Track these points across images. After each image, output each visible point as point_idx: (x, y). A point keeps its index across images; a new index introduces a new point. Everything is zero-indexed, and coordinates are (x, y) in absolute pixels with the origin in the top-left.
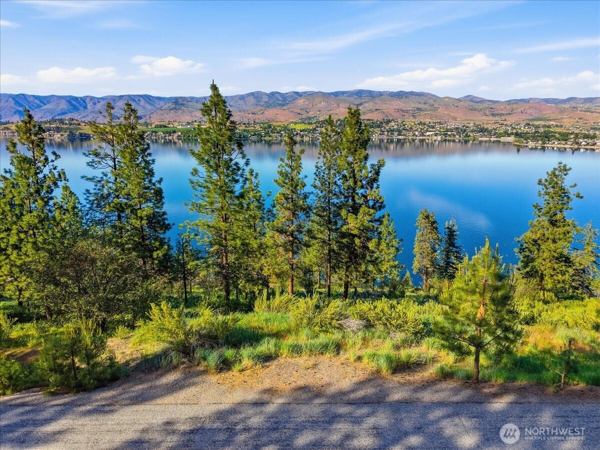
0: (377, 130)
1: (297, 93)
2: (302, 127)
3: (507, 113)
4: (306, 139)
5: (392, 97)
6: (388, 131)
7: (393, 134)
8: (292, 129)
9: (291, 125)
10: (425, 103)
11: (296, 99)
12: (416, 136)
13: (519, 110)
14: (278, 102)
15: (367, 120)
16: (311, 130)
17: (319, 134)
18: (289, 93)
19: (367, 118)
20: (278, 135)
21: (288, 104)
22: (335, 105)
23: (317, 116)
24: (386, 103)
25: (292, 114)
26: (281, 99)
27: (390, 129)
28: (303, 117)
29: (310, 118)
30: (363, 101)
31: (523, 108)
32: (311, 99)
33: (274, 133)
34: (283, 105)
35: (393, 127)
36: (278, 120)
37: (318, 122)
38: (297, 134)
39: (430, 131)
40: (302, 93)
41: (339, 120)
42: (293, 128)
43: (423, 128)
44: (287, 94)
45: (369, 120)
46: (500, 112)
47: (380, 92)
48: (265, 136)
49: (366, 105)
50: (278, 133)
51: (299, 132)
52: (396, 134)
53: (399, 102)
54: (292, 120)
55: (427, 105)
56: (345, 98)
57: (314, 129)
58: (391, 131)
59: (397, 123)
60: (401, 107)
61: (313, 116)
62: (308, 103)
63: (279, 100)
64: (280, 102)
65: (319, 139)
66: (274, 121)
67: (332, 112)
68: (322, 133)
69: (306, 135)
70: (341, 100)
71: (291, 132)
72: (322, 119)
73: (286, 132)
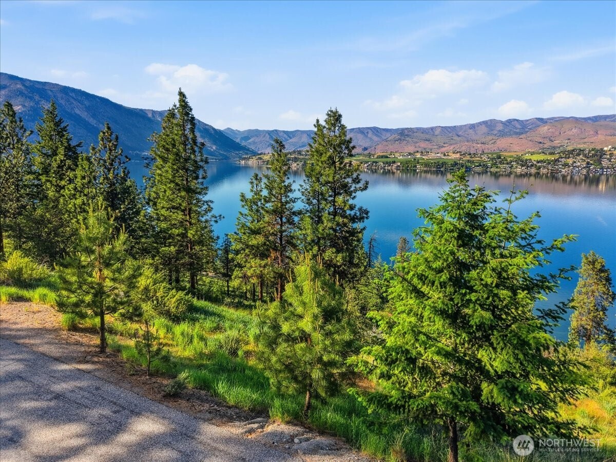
1: (540, 120)
2: (541, 157)
4: (543, 171)
8: (527, 160)
9: (527, 155)
11: (539, 126)
14: (515, 130)
16: (552, 161)
17: (563, 165)
20: (507, 166)
21: (527, 132)
22: (592, 132)
23: (564, 145)
25: (531, 143)
26: (520, 127)
28: (545, 146)
29: (554, 148)
32: (559, 126)
33: (503, 164)
34: (521, 134)
36: (512, 150)
37: (564, 151)
40: (548, 119)
41: (593, 150)
42: (528, 158)
44: (527, 121)
48: (492, 168)
50: (508, 164)
51: (535, 163)
54: (529, 150)
57: (557, 160)
61: (559, 145)
62: (554, 130)
63: (516, 128)
64: (518, 131)
65: (561, 172)
66: (506, 150)
67: (586, 140)
68: (566, 165)
69: (544, 167)
70: (601, 125)
71: (524, 163)
72: (570, 148)
73: (518, 163)
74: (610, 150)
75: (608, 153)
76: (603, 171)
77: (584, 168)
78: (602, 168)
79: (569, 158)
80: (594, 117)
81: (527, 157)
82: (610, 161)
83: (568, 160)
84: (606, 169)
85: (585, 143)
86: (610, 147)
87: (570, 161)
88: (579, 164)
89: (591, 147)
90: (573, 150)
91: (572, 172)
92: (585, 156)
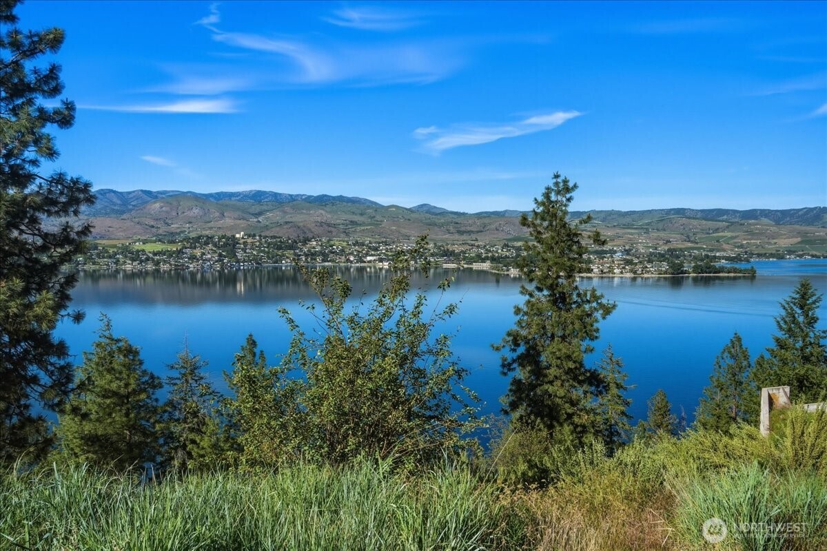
0: (289, 253)
1: (148, 193)
2: (159, 247)
3: (478, 229)
4: (164, 267)
5: (310, 203)
6: (306, 255)
7: (315, 259)
8: (138, 251)
9: (137, 244)
10: (362, 214)
11: (147, 202)
12: (351, 262)
13: (493, 226)
14: (113, 207)
15: (272, 237)
16: (174, 252)
17: (189, 259)
18: (134, 192)
19: (271, 235)
20: (110, 260)
21: (131, 210)
22: (217, 214)
23: (185, 231)
24: (302, 213)
25: (138, 226)
26: (119, 202)
27: (309, 251)
28: (160, 232)
29: (172, 234)
30: (265, 208)
31: (497, 224)
32: (175, 203)
33: (104, 257)
34: (123, 212)
35: (314, 248)
36: (113, 237)
37: (187, 239)
38: (148, 259)
39: (372, 255)
40: (158, 192)
41: (223, 237)
42: (140, 249)
43: (360, 250)
44: (129, 193)
45: (275, 237)
46: (469, 228)
47: (291, 196)
48: (85, 264)
49: (269, 214)
50: (110, 257)
51: (151, 255)
52: (319, 259)
53: (323, 212)
54: (139, 237)
55: (365, 216)
56: (234, 203)
57: (180, 252)
58: (313, 255)
59: (320, 243)
60: (325, 218)
61: (178, 231)
62: (168, 209)
63: (115, 204)
64: (116, 208)
65: (188, 267)
66: (102, 237)
67: (212, 224)
68: (193, 258)
69: (165, 261)
70: (227, 206)
71: (136, 256)
72: (193, 235)
73: (126, 257)
74: (243, 238)
75: (242, 241)
76: (240, 266)
77: (217, 261)
78: (238, 261)
79: (195, 248)
80: (217, 193)
81: (138, 246)
82: (245, 252)
83: (195, 251)
84: (243, 262)
85: (211, 228)
86: (242, 233)
87: (198, 252)
88: (209, 256)
89: (220, 233)
90: (199, 237)
91: (203, 267)
92: (215, 245)
